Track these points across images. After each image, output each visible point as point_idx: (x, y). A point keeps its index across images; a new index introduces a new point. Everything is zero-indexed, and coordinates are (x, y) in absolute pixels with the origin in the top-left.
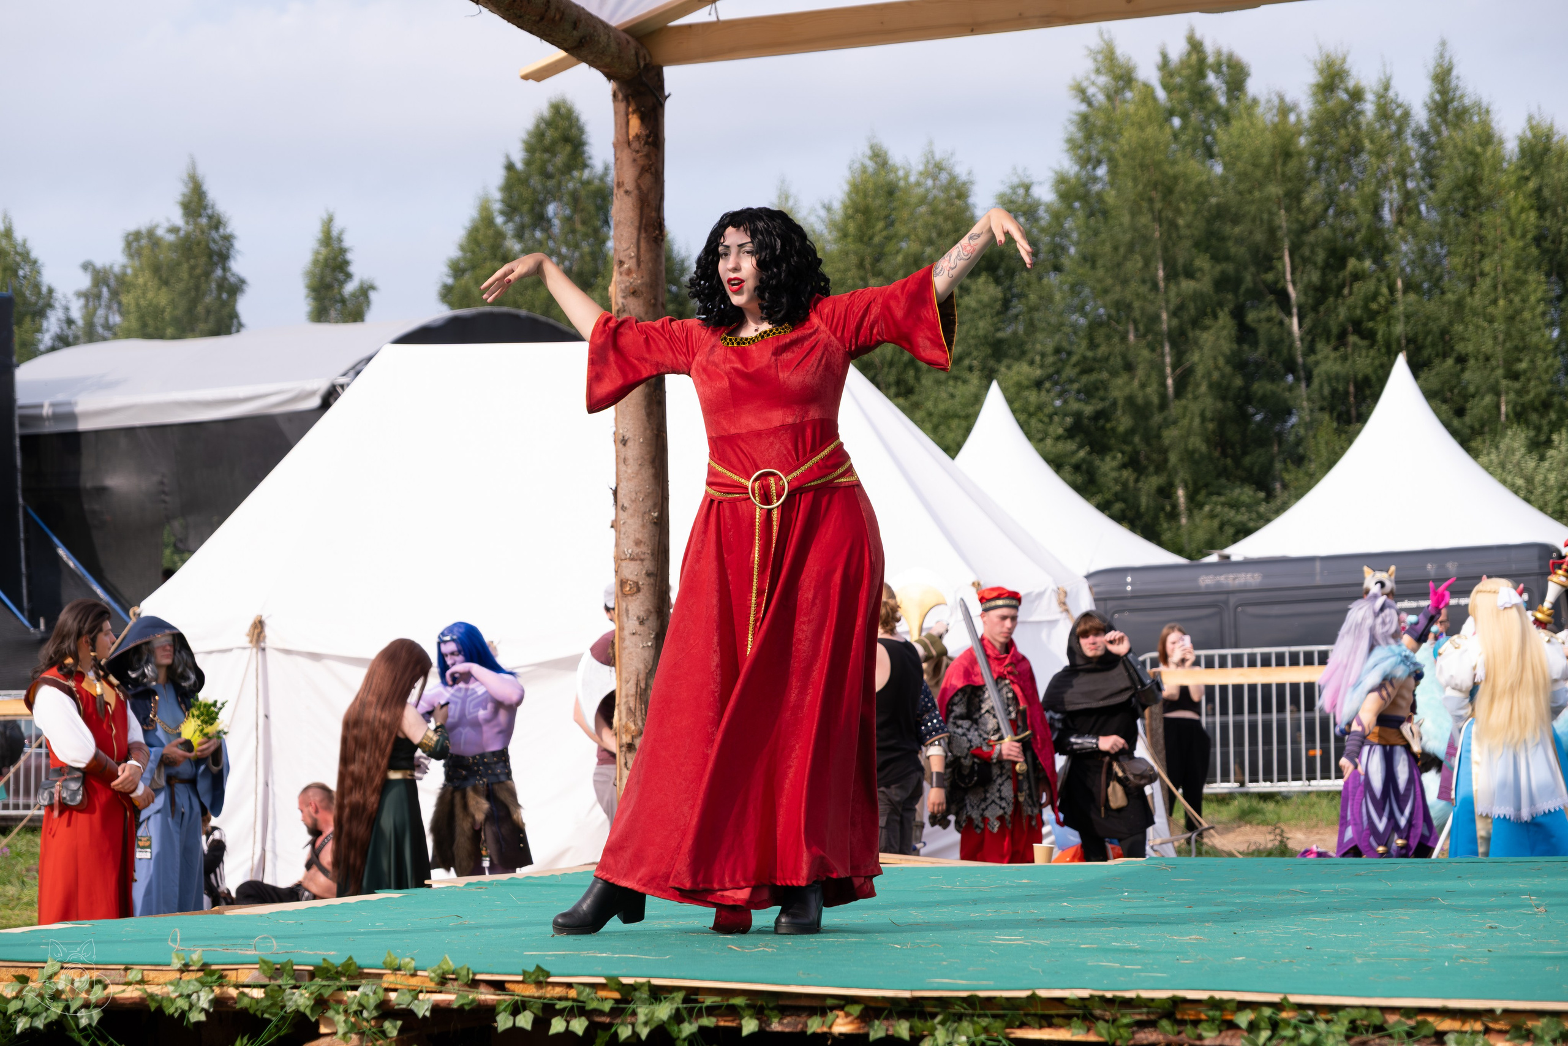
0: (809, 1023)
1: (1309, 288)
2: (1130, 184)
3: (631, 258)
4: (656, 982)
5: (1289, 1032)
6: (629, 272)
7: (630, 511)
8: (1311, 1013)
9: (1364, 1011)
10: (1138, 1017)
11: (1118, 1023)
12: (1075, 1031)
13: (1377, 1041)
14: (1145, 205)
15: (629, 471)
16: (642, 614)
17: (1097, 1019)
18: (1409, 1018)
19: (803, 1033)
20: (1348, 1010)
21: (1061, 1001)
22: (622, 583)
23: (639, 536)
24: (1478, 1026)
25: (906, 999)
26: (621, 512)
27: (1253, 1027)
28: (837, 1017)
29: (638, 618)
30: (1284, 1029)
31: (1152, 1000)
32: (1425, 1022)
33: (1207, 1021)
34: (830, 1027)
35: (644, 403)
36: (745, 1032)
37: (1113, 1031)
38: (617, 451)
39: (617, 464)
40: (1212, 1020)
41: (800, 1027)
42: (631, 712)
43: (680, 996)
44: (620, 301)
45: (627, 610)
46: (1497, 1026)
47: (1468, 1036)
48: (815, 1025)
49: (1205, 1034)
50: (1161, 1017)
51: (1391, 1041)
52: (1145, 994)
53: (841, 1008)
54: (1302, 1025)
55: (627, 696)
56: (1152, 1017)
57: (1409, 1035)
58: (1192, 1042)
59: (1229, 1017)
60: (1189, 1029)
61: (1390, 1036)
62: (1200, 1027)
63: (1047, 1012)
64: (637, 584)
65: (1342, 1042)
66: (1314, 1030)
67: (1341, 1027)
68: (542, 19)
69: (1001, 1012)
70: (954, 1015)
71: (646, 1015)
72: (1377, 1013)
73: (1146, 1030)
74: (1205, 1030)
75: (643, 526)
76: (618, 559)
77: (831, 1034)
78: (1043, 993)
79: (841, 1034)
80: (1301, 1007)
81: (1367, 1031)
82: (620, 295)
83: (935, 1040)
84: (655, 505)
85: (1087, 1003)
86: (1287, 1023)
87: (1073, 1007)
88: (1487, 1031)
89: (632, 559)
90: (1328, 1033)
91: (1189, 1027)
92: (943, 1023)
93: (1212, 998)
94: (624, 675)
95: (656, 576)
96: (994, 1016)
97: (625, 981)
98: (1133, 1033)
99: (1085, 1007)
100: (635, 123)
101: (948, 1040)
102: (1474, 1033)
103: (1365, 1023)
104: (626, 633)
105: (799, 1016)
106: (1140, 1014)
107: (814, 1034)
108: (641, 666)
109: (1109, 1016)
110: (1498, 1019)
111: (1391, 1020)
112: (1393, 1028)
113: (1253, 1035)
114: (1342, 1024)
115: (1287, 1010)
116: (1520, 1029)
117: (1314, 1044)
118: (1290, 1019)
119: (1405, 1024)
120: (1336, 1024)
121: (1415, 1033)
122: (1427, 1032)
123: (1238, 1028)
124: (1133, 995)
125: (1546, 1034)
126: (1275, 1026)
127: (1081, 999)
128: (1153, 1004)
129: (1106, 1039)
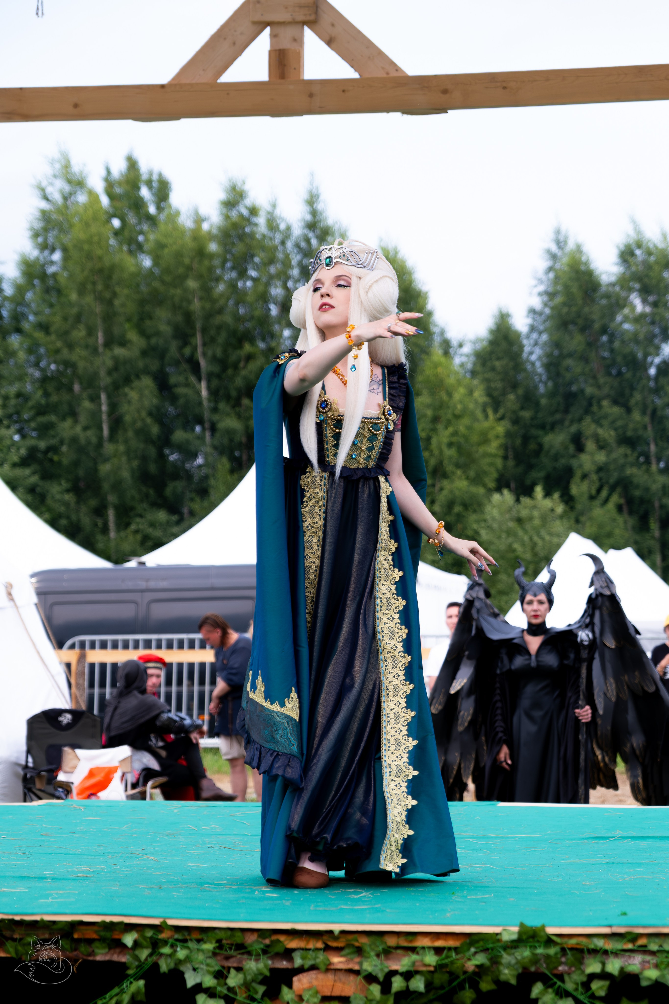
1: (214, 359)
5: (166, 950)
8: (186, 933)
9: (229, 933)
10: (42, 937)
11: (22, 942)
13: (238, 956)
17: (7, 939)
18: (265, 938)
20: (217, 931)
24: (320, 945)
27: (136, 944)
30: (164, 947)
31: (54, 922)
32: (278, 941)
33: (99, 940)
37: (19, 948)
40: (102, 940)
46: (334, 944)
47: (311, 952)
50: (61, 938)
51: (249, 957)
52: (47, 918)
54: (178, 944)
56: (54, 936)
57: (265, 952)
58: (85, 958)
59: (116, 937)
60: (84, 949)
61: (249, 953)
62: (93, 945)
65: (210, 957)
66: (188, 948)
67: (209, 946)
72: (239, 934)
74: (97, 947)
80: (177, 929)
81: (231, 949)
86: (165, 942)
88: (327, 948)
90: (198, 950)
91: (82, 945)
93: (104, 921)
102: (317, 949)
103: (229, 942)
106: (43, 933)
109: (16, 936)
110: (336, 938)
111: (251, 939)
112: (251, 946)
113: (137, 952)
114: (211, 943)
115: (166, 931)
116: (353, 946)
117: (188, 959)
118: (168, 938)
119: (262, 943)
120: (205, 942)
121: (270, 950)
122: (279, 949)
123: (124, 946)
124: (37, 918)
125: (373, 949)
126: (155, 944)
128: (55, 927)
129: (14, 955)
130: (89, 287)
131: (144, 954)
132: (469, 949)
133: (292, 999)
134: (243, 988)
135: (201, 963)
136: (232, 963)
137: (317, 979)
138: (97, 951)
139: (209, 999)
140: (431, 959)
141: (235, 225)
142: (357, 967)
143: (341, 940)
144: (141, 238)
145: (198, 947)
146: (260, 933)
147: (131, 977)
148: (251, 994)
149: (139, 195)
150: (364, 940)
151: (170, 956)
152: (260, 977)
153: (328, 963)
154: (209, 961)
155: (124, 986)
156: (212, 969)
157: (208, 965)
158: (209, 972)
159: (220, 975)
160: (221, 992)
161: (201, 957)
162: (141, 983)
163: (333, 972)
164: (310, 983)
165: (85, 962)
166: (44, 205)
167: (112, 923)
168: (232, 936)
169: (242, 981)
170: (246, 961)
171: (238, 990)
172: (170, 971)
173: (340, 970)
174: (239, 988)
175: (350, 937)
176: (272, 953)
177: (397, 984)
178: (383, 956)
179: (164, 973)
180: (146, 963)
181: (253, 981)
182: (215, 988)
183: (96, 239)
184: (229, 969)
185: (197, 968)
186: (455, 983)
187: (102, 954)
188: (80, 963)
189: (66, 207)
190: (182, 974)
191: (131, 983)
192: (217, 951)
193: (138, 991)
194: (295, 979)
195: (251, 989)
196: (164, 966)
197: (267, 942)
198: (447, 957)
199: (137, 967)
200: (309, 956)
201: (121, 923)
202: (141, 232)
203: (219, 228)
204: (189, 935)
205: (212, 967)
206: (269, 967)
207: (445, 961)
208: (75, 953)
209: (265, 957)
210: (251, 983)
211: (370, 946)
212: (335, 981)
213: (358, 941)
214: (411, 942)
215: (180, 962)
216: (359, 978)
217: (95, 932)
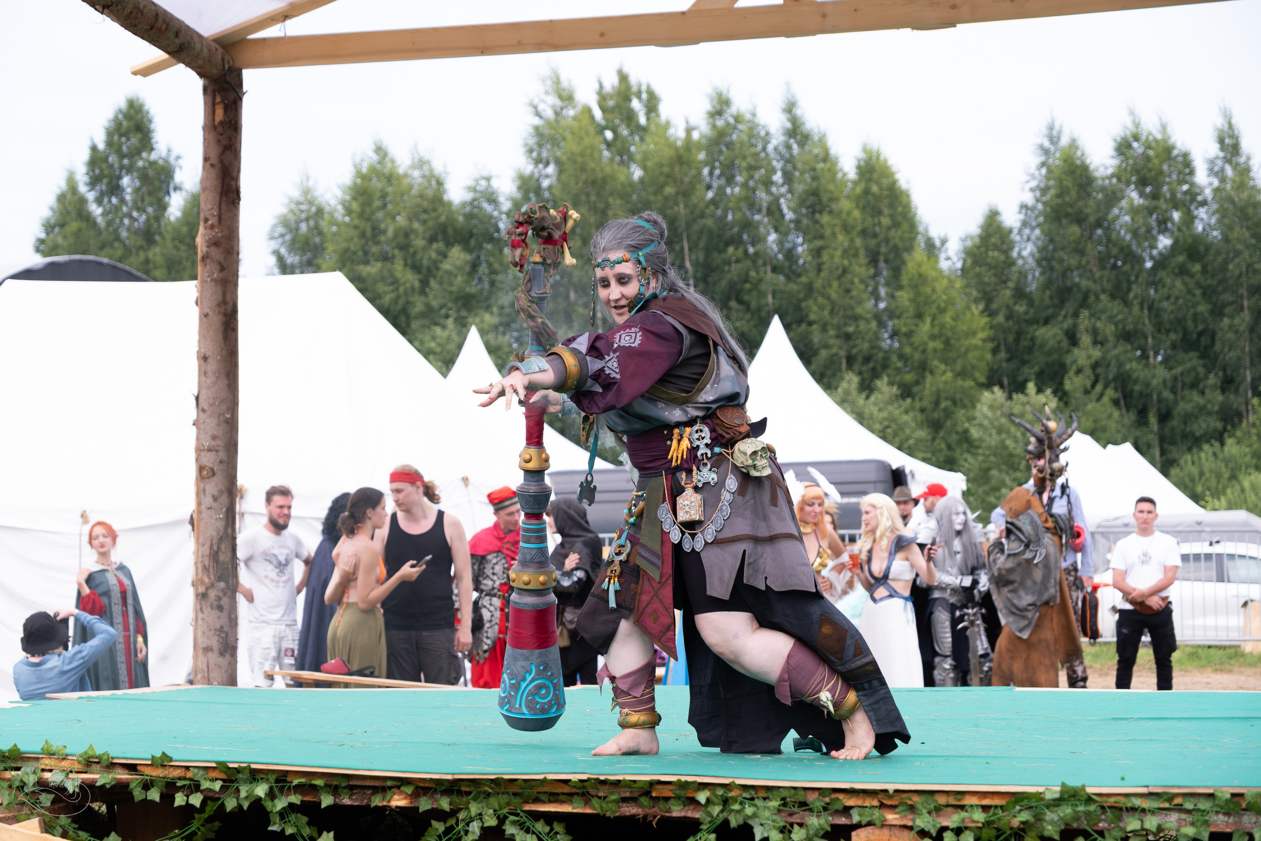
0: (373, 799)
2: (573, 182)
3: (214, 216)
4: (253, 766)
5: (736, 807)
6: (212, 227)
7: (209, 413)
8: (753, 793)
9: (793, 791)
10: (623, 795)
11: (607, 800)
12: (576, 805)
13: (801, 813)
14: (583, 198)
15: (209, 382)
16: (216, 493)
17: (593, 796)
18: (825, 797)
19: (368, 806)
20: (781, 790)
21: (566, 782)
22: (201, 469)
23: (215, 432)
24: (875, 803)
25: (448, 780)
26: (201, 413)
27: (709, 801)
28: (395, 794)
29: (213, 496)
30: (733, 804)
31: (635, 782)
32: (838, 799)
33: (675, 798)
34: (389, 802)
35: (221, 329)
36: (323, 806)
37: (604, 805)
38: (200, 366)
39: (199, 376)
40: (677, 798)
41: (366, 801)
42: (205, 569)
43: (272, 778)
44: (205, 249)
45: (204, 490)
46: (889, 803)
47: (867, 810)
48: (377, 801)
49: (673, 808)
50: (640, 796)
51: (811, 814)
52: (629, 778)
53: (399, 787)
54: (747, 801)
55: (203, 556)
56: (636, 795)
57: (825, 809)
58: (663, 814)
59: (691, 795)
60: (661, 805)
61: (811, 810)
62: (669, 802)
63: (553, 791)
64: (212, 469)
65: (775, 814)
66: (756, 806)
67: (775, 804)
68: (152, 28)
69: (520, 791)
70: (484, 792)
71: (247, 792)
72: (802, 793)
73: (629, 805)
74: (673, 805)
75: (219, 425)
76: (199, 450)
77: (389, 807)
78: (551, 777)
79: (397, 807)
80: (745, 787)
81: (794, 806)
82: (205, 244)
83: (470, 812)
84: (228, 410)
85: (585, 784)
86: (735, 800)
87: (575, 787)
88: (882, 806)
89: (209, 450)
90: (764, 807)
91: (660, 802)
92: (475, 799)
93: (679, 781)
94: (201, 540)
95: (228, 463)
96: (515, 794)
97: (231, 765)
98: (619, 807)
99: (584, 787)
100: (220, 113)
101: (479, 812)
102: (873, 807)
103: (793, 799)
104: (203, 507)
105: (364, 793)
106: (625, 792)
107: (376, 807)
108: (215, 533)
109: (601, 794)
110: (891, 797)
111: (812, 798)
112: (813, 804)
113: (709, 809)
114: (776, 800)
115: (735, 790)
116: (906, 803)
117: (755, 815)
118: (737, 796)
119: (822, 801)
120: (771, 800)
121: (829, 807)
122: (838, 807)
123: (698, 803)
124: (620, 778)
125: (924, 808)
126: (726, 802)
127: (581, 781)
128: (635, 786)
129: (599, 811)
131: (716, 810)
132: (1014, 807)
135: (768, 819)
136: (795, 819)
137: (873, 834)
140: (979, 816)
142: (910, 824)
143: (896, 798)
144: (633, 149)
145: (764, 804)
146: (820, 792)
147: (704, 831)
149: (630, 106)
150: (916, 799)
151: (739, 812)
152: (822, 832)
153: (882, 819)
154: (774, 817)
156: (778, 825)
157: (773, 821)
158: (775, 827)
159: (785, 831)
161: (767, 814)
162: (713, 836)
163: (888, 827)
164: (867, 838)
165: (663, 818)
166: (537, 121)
167: (686, 783)
168: (795, 795)
169: (805, 836)
170: (808, 817)
172: (739, 826)
173: (895, 826)
175: (904, 796)
176: (832, 811)
177: (949, 838)
178: (934, 813)
179: (734, 828)
180: (718, 818)
181: (815, 835)
183: (588, 151)
184: (792, 825)
185: (764, 824)
187: (678, 811)
188: (658, 819)
189: (557, 121)
190: (751, 828)
191: (704, 836)
194: (854, 834)
196: (734, 823)
198: (994, 814)
199: (710, 822)
200: (866, 813)
201: (695, 783)
202: (633, 143)
203: (708, 138)
204: (756, 793)
205: (777, 823)
206: (829, 823)
207: (992, 818)
208: (654, 810)
209: (826, 814)
210: (813, 837)
211: (922, 803)
212: (890, 835)
213: (911, 800)
214: (960, 800)
215: (749, 817)
216: (913, 832)
217: (671, 790)
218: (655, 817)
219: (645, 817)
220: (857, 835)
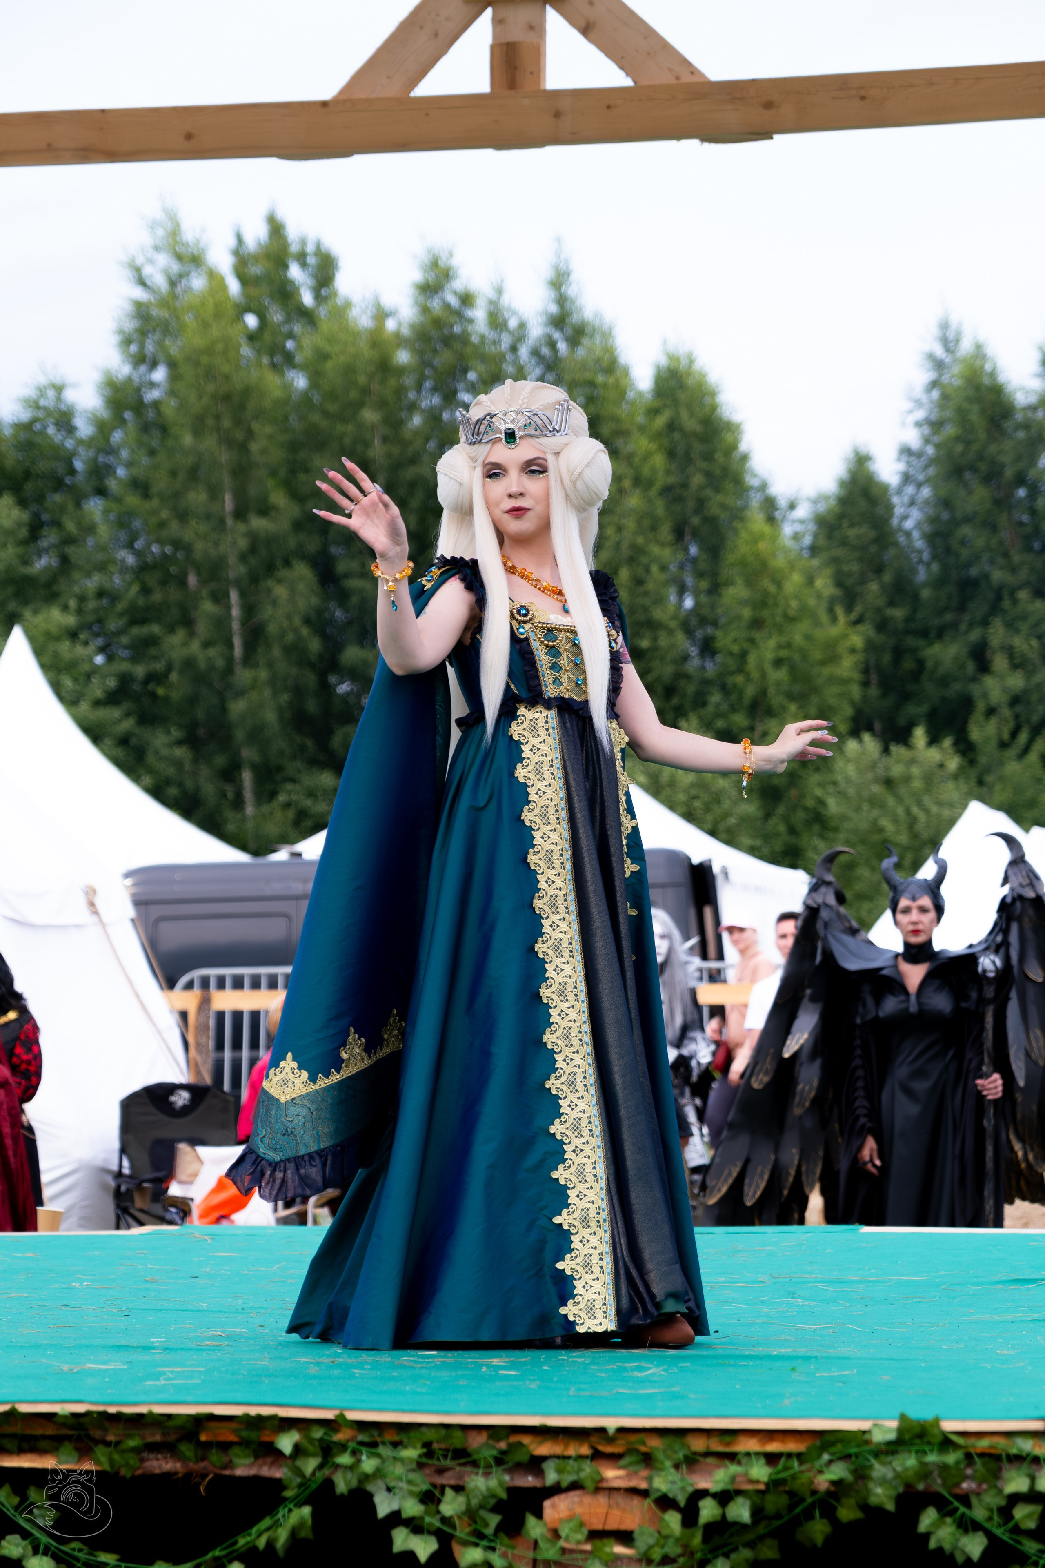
5: (345, 1459)
8: (375, 1433)
9: (443, 1432)
10: (150, 1440)
11: (121, 1447)
12: (63, 1457)
13: (458, 1468)
17: (97, 1442)
18: (499, 1440)
20: (424, 1429)
21: (49, 1417)
24: (585, 1450)
27: (298, 1450)
30: (341, 1454)
31: (169, 1417)
32: (520, 1444)
33: (239, 1444)
37: (116, 1457)
40: (244, 1443)
46: (608, 1449)
47: (571, 1462)
50: (179, 1440)
51: (475, 1470)
52: (158, 1410)
54: (364, 1449)
56: (171, 1439)
57: (499, 1461)
58: (218, 1471)
59: (267, 1439)
60: (215, 1457)
61: (475, 1464)
62: (230, 1451)
63: (28, 1432)
65: (413, 1470)
66: (379, 1456)
67: (411, 1453)
72: (458, 1433)
73: (160, 1456)
74: (237, 1456)
78: (24, 1408)
80: (362, 1425)
81: (445, 1457)
85: (82, 1420)
86: (343, 1446)
87: (64, 1424)
88: (597, 1455)
90: (395, 1459)
91: (214, 1451)
98: (142, 1460)
99: (80, 1424)
102: (581, 1457)
103: (443, 1446)
106: (153, 1434)
109: (111, 1438)
110: (611, 1440)
111: (477, 1441)
112: (478, 1452)
113: (299, 1463)
114: (415, 1447)
115: (344, 1429)
116: (638, 1451)
117: (378, 1473)
118: (348, 1441)
119: (494, 1447)
120: (406, 1447)
121: (506, 1458)
122: (522, 1457)
123: (279, 1453)
124: (143, 1410)
125: (668, 1457)
126: (327, 1450)
127: (75, 1415)
128: (171, 1423)
129: (107, 1467)
130: (210, 422)
131: (310, 1465)
132: (819, 1456)
133: (542, 1535)
134: (466, 1519)
135: (400, 1479)
136: (447, 1479)
137: (581, 1503)
138: (236, 1461)
139: (412, 1537)
140: (760, 1472)
141: (437, 323)
142: (643, 1485)
143: (620, 1442)
144: (290, 345)
145: (395, 1454)
146: (491, 1432)
147: (291, 1502)
148: (478, 1527)
149: (285, 276)
150: (654, 1443)
151: (351, 1468)
152: (492, 1502)
153: (597, 1478)
154: (412, 1476)
155: (280, 1515)
156: (416, 1489)
157: (410, 1482)
158: (411, 1493)
159: (430, 1498)
160: (431, 1524)
161: (399, 1470)
162: (306, 1511)
163: (607, 1492)
164: (570, 1510)
165: (218, 1477)
166: (139, 294)
167: (259, 1418)
168: (448, 1437)
169: (463, 1508)
170: (469, 1475)
171: (457, 1522)
172: (352, 1492)
173: (617, 1489)
174: (459, 1517)
175: (633, 1438)
176: (510, 1464)
177: (708, 1510)
178: (684, 1466)
179: (342, 1495)
180: (313, 1479)
181: (481, 1507)
182: (422, 1518)
183: (220, 347)
184: (443, 1488)
185: (394, 1488)
186: (798, 1510)
187: (245, 1466)
188: (210, 1480)
189: (173, 296)
190: (370, 1496)
191: (290, 1510)
192: (424, 1460)
193: (302, 1524)
194: (547, 1504)
195: (478, 1520)
196: (342, 1485)
197: (503, 1445)
198: (786, 1468)
199: (300, 1486)
200: (569, 1468)
201: (274, 1417)
202: (291, 335)
203: (412, 327)
204: (380, 1435)
205: (417, 1485)
206: (506, 1486)
207: (782, 1475)
208: (203, 1464)
209: (500, 1469)
210: (477, 1510)
211: (664, 1451)
212: (610, 1506)
213: (644, 1444)
214: (728, 1444)
215: (366, 1478)
216: (648, 1502)
217: (234, 1431)
218: (204, 1476)
219: (188, 1475)
220: (553, 1506)
